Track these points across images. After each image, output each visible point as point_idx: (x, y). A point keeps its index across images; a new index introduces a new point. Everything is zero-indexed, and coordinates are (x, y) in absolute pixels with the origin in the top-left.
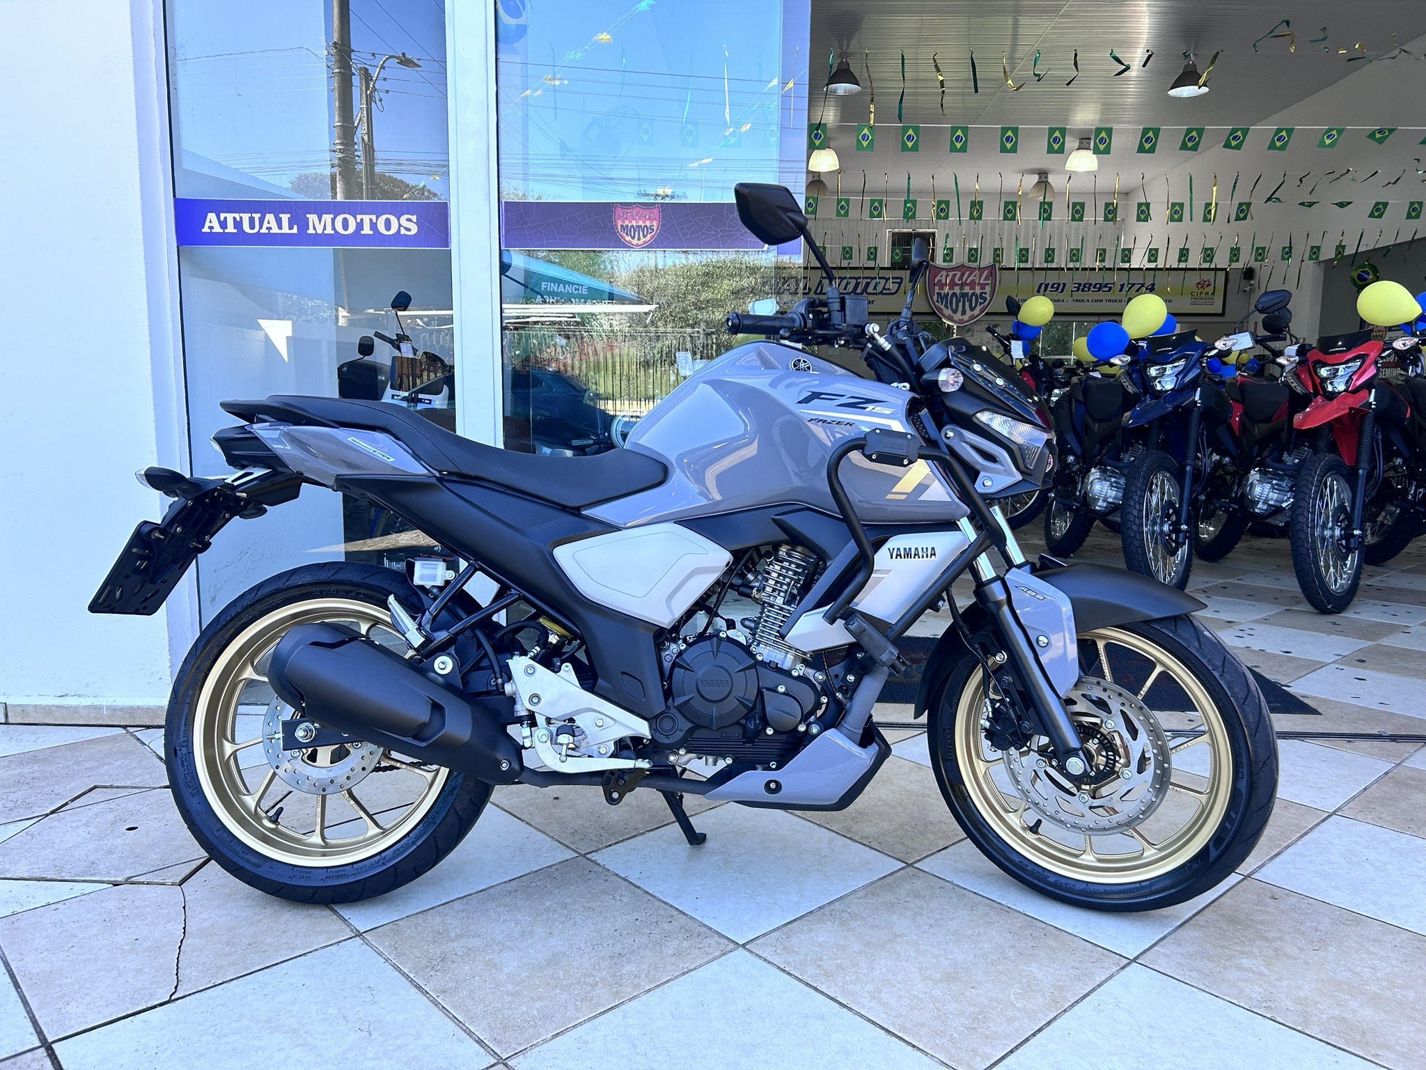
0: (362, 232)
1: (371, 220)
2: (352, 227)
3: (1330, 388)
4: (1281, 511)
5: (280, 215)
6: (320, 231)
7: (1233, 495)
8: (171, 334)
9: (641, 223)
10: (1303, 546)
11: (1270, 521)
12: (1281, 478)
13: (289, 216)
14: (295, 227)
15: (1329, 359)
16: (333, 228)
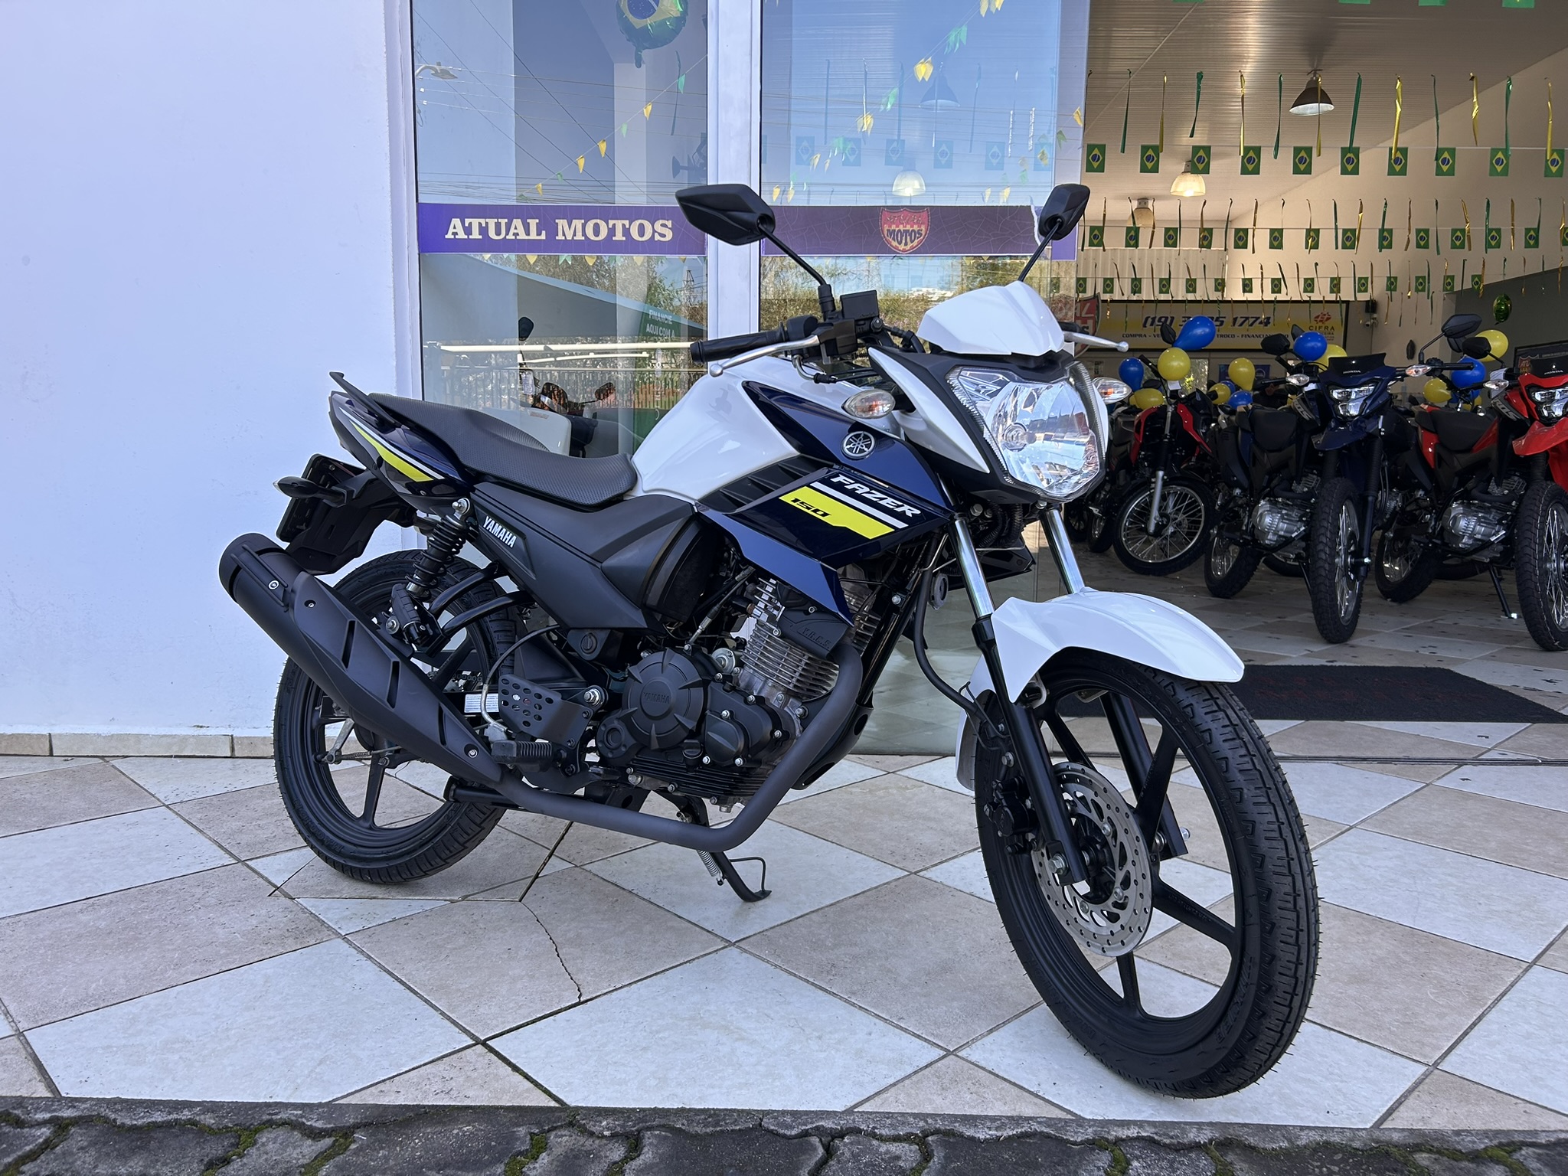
0: (614, 238)
1: (624, 225)
2: (603, 234)
3: (1546, 413)
4: (1488, 547)
5: (528, 221)
6: (569, 238)
7: (1430, 531)
8: (409, 346)
9: (908, 227)
11: (1475, 557)
12: (1487, 510)
13: (537, 221)
14: (544, 232)
15: (1544, 382)
16: (584, 234)
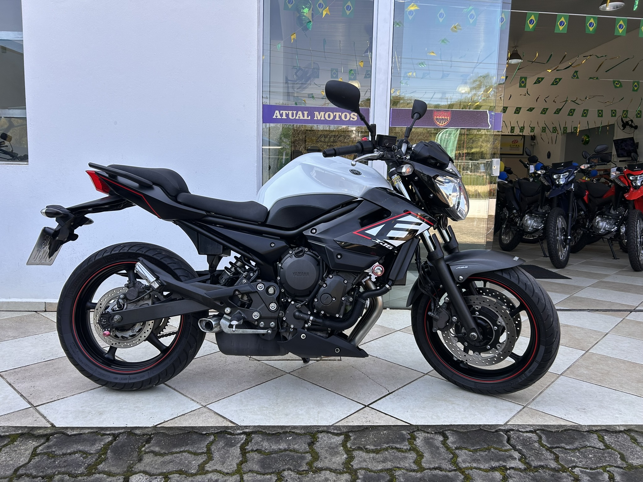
0: (335, 119)
2: (332, 117)
4: (610, 233)
5: (304, 112)
6: (319, 118)
9: (443, 117)
10: (633, 245)
11: (604, 236)
12: (610, 219)
13: (307, 112)
14: (310, 116)
15: (633, 173)
16: (324, 117)
